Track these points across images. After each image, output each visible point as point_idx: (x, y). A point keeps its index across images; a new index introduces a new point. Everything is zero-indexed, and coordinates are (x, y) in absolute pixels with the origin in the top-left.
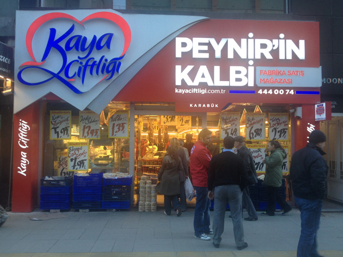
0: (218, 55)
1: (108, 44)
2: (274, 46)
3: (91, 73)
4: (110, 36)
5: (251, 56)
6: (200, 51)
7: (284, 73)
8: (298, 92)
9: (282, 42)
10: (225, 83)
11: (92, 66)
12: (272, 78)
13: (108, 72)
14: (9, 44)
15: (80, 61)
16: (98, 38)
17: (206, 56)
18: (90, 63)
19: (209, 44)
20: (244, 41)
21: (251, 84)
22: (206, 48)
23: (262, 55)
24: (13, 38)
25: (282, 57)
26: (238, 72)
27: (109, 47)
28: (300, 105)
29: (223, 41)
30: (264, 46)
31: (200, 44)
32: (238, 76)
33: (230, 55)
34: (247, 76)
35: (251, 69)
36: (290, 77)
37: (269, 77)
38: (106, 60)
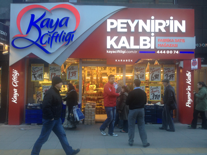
0: (133, 30)
1: (66, 24)
2: (166, 24)
3: (56, 41)
4: (68, 19)
5: (153, 30)
6: (122, 28)
7: (173, 41)
8: (181, 52)
9: (172, 22)
10: (137, 47)
11: (57, 37)
12: (165, 44)
13: (66, 40)
14: (6, 24)
15: (49, 34)
16: (60, 20)
17: (126, 30)
18: (55, 35)
19: (127, 23)
20: (148, 21)
21: (153, 47)
22: (125, 25)
23: (160, 29)
24: (9, 20)
25: (171, 31)
26: (145, 40)
27: (66, 25)
28: (182, 60)
29: (136, 22)
30: (160, 24)
31: (122, 23)
32: (145, 43)
33: (140, 30)
34: (150, 42)
35: (153, 38)
36: (176, 43)
37: (164, 43)
38: (65, 33)
